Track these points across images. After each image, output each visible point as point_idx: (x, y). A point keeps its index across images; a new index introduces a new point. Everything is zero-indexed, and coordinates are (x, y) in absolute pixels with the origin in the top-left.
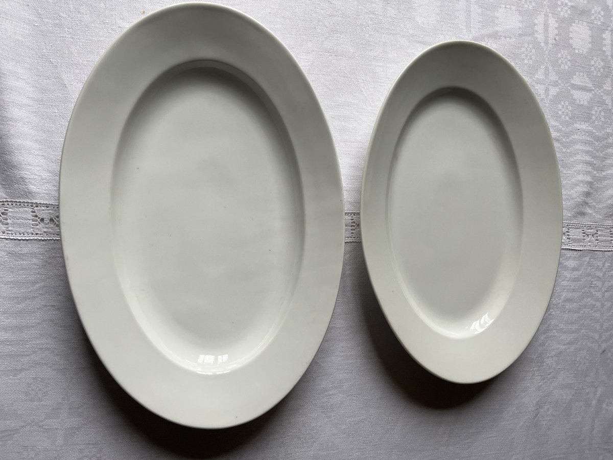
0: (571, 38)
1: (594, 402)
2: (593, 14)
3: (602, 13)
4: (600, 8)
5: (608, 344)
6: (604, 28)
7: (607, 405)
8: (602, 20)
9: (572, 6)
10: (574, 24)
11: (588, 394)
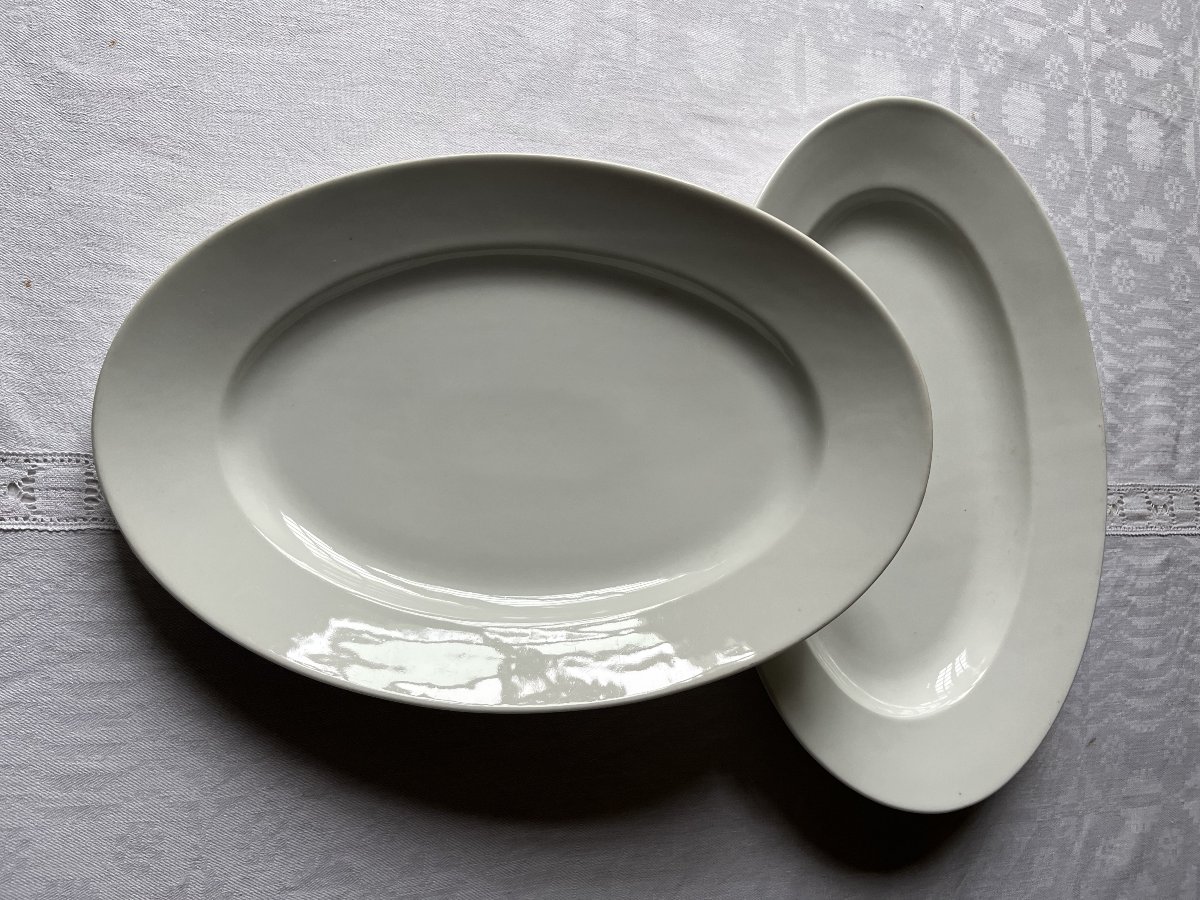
0: (1006, 116)
1: (1078, 848)
2: (1048, 71)
3: (1066, 68)
4: (1060, 60)
5: (1101, 725)
6: (1070, 96)
7: (1104, 852)
8: (1066, 81)
9: (1006, 54)
10: (1009, 89)
11: (1064, 829)
